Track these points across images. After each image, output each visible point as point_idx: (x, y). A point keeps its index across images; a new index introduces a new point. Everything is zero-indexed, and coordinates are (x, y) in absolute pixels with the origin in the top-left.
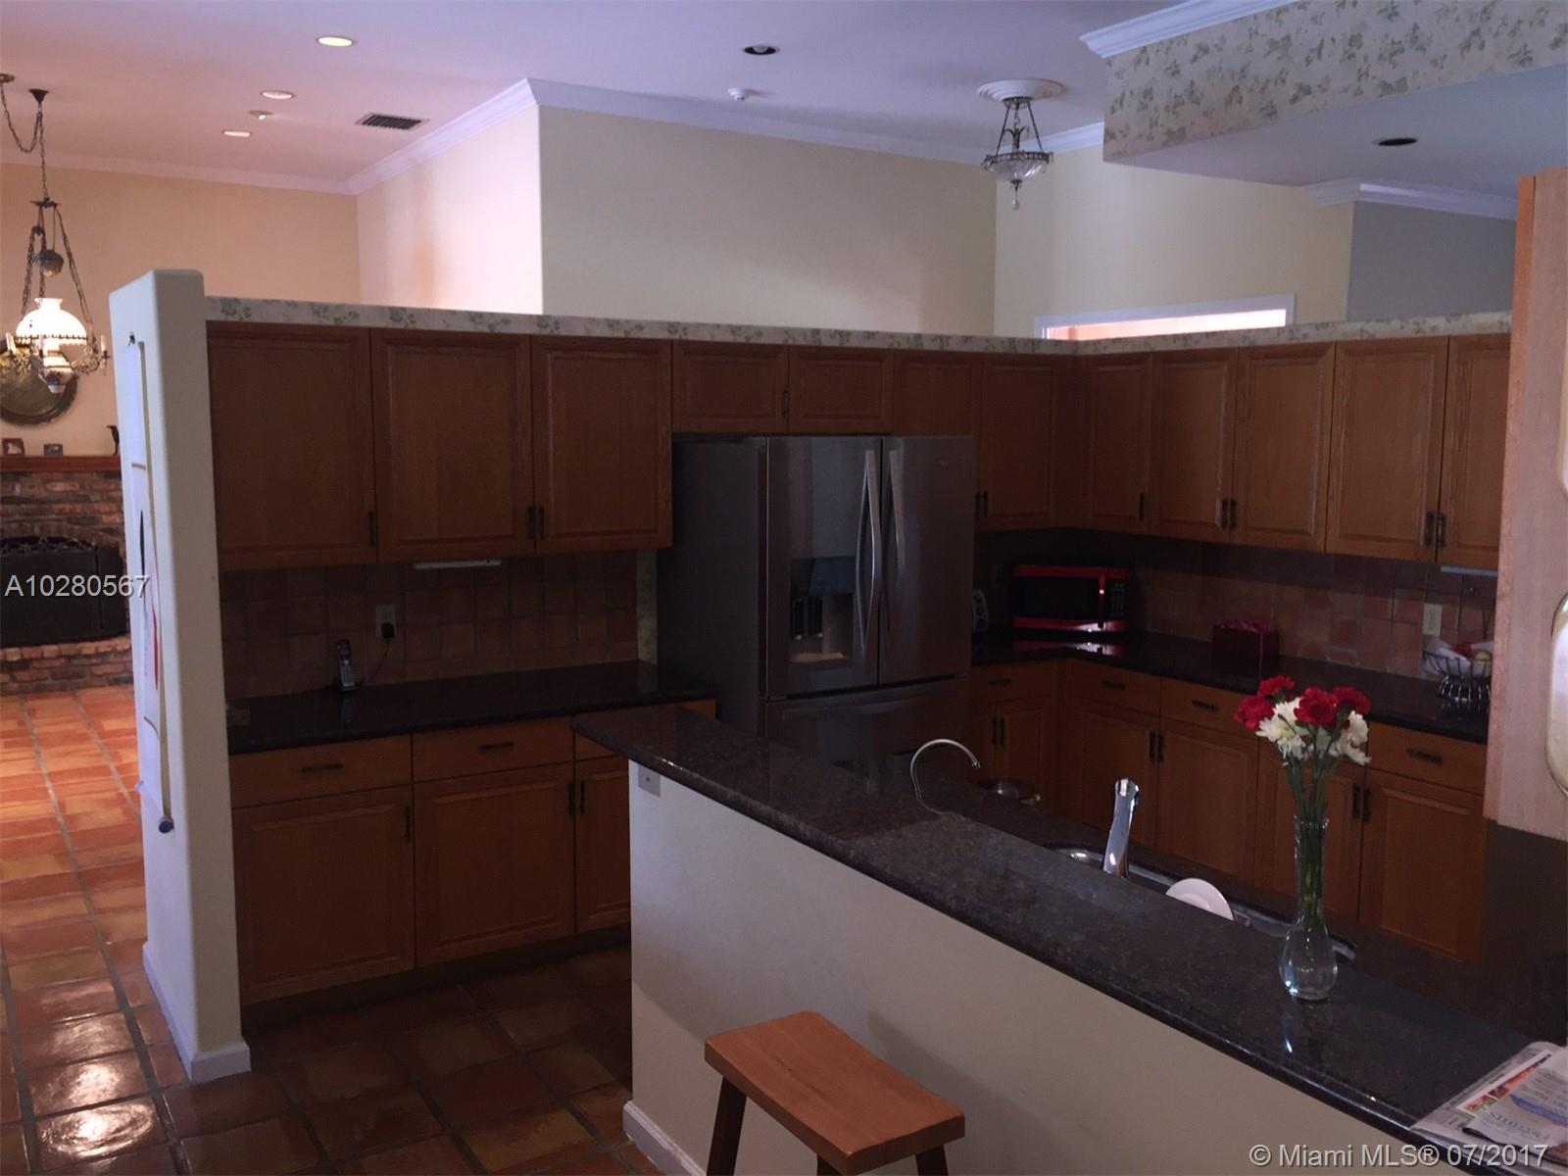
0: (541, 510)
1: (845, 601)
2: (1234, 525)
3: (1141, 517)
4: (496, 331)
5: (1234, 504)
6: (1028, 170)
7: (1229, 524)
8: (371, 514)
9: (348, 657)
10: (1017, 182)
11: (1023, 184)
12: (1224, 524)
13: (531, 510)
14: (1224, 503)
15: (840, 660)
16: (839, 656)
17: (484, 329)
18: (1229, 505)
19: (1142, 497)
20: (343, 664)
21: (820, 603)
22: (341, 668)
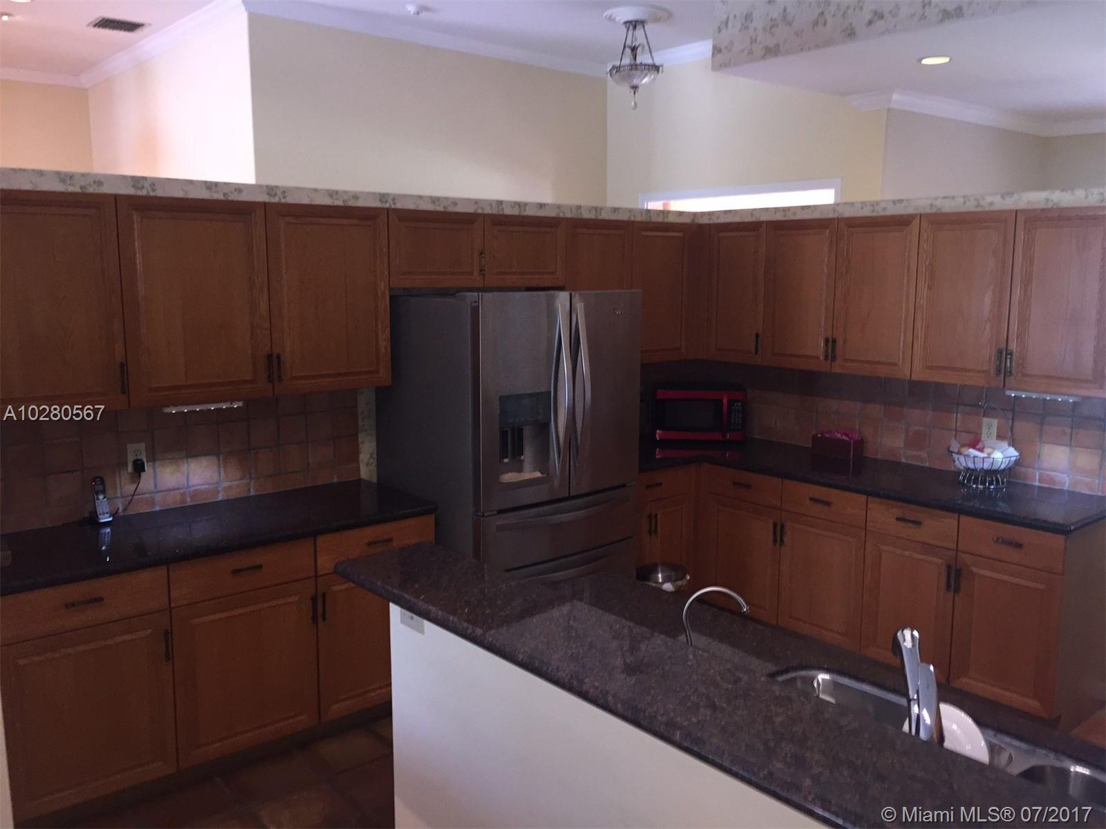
0: (278, 357)
1: (543, 428)
2: (834, 358)
3: (756, 353)
4: (230, 199)
5: (834, 341)
6: (644, 78)
7: (830, 358)
8: (122, 365)
9: (104, 492)
10: (635, 88)
11: (640, 89)
12: (826, 358)
13: (270, 356)
14: (827, 341)
15: (539, 478)
16: (538, 474)
17: (220, 196)
18: (831, 343)
19: (757, 335)
20: (98, 499)
21: (520, 431)
22: (96, 502)
